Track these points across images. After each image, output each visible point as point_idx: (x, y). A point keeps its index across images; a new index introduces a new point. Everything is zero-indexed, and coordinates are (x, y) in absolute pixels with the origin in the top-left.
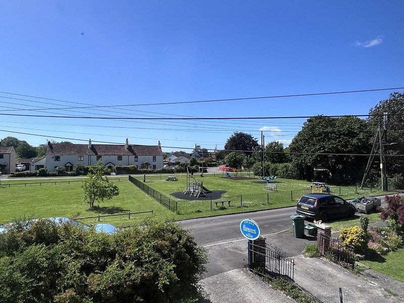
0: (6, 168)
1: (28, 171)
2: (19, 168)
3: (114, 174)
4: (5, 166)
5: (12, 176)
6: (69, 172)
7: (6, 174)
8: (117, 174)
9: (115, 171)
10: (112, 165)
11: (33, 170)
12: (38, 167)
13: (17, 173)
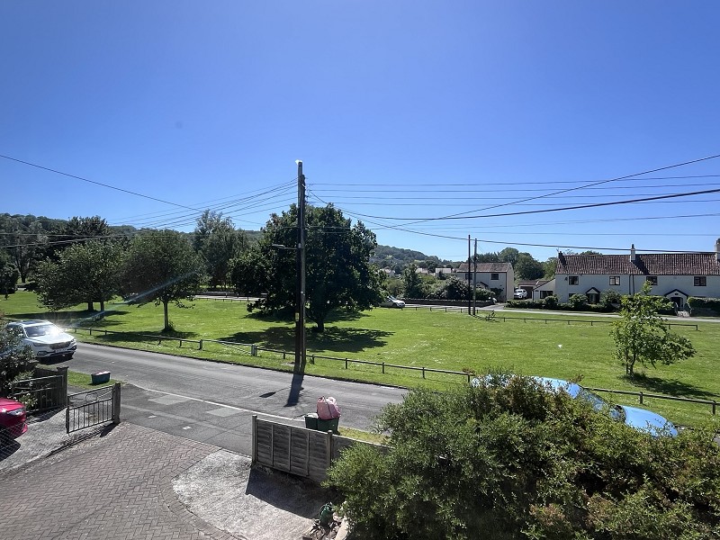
0: (502, 294)
1: (530, 300)
2: (518, 294)
3: (685, 313)
4: (501, 290)
5: (509, 306)
6: (593, 306)
7: (502, 302)
8: (691, 316)
9: (687, 309)
10: (680, 295)
11: (536, 298)
12: (545, 294)
13: (516, 301)
